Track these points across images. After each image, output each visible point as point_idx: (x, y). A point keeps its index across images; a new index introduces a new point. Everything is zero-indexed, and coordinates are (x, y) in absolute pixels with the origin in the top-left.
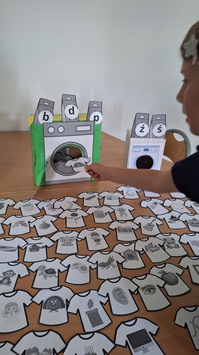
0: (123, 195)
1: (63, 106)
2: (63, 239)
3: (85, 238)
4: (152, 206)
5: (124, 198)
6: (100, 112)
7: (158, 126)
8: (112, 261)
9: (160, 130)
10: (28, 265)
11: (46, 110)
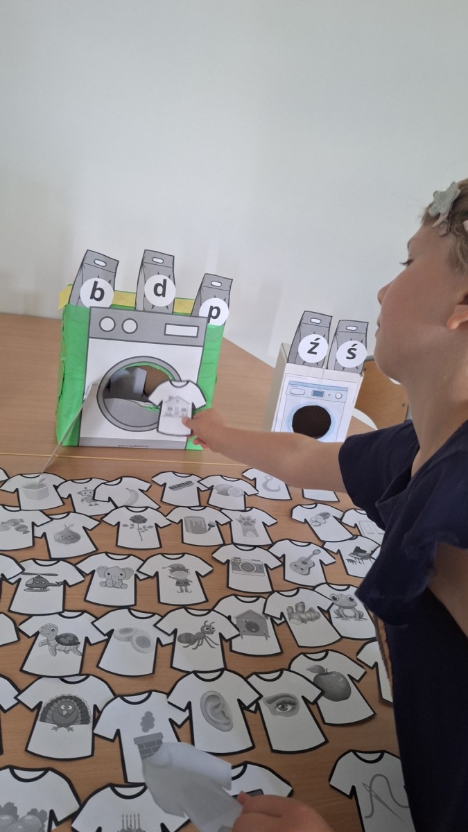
0: (255, 487)
1: (142, 276)
2: (106, 572)
3: (157, 574)
4: (316, 521)
5: (255, 494)
6: (225, 300)
7: (349, 345)
8: (208, 633)
9: (352, 354)
10: (19, 619)
11: (98, 277)
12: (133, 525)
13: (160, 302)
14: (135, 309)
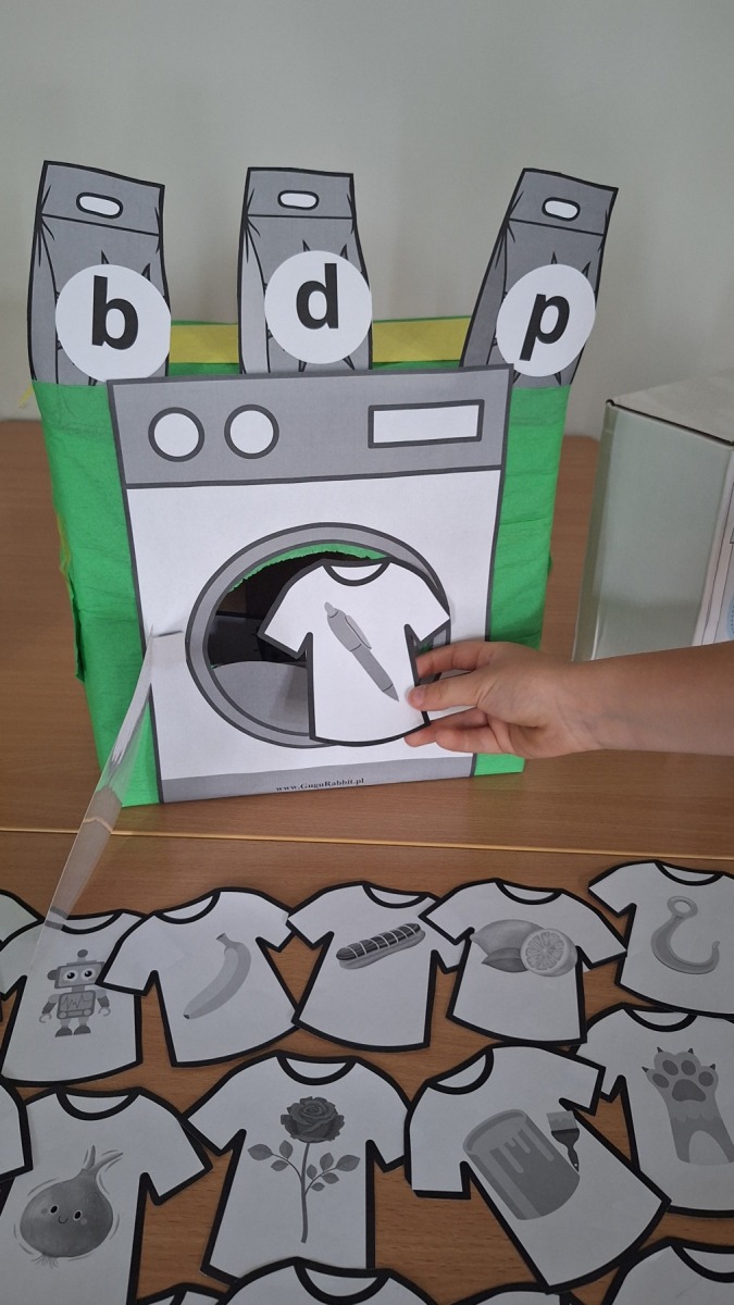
1: (250, 264)
6: (585, 269)
11: (104, 260)
12: (287, 1149)
13: (325, 347)
14: (239, 369)
